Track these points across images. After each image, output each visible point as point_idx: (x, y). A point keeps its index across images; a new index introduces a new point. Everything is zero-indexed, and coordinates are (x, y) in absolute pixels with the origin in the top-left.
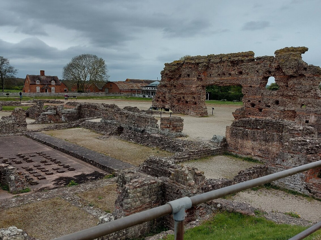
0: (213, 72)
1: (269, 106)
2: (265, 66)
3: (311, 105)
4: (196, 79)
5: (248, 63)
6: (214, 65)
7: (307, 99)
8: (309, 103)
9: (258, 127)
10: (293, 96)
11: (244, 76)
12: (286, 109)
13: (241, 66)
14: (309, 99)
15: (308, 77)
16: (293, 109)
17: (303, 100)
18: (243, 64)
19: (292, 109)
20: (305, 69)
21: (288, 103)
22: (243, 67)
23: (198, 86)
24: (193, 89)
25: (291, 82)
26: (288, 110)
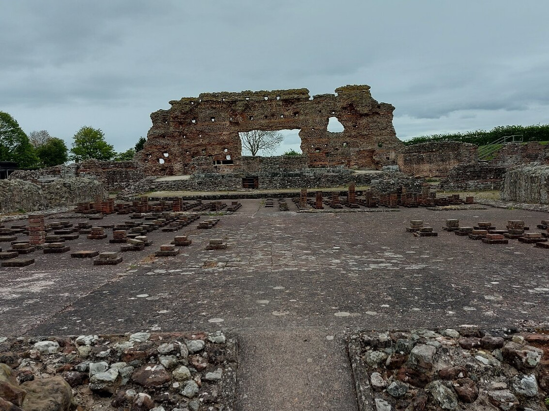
0: (256, 113)
1: (337, 149)
2: (328, 106)
3: (388, 142)
4: (228, 123)
5: (306, 101)
6: (256, 104)
7: (383, 137)
8: (386, 141)
9: (434, 150)
10: (369, 134)
11: (301, 118)
12: (362, 149)
13: (297, 105)
14: (386, 137)
15: (383, 115)
16: (370, 148)
17: (379, 138)
18: (300, 103)
19: (368, 148)
20: (379, 107)
21: (361, 143)
22: (300, 106)
23: (233, 133)
24: (225, 137)
25: (364, 121)
26: (364, 150)
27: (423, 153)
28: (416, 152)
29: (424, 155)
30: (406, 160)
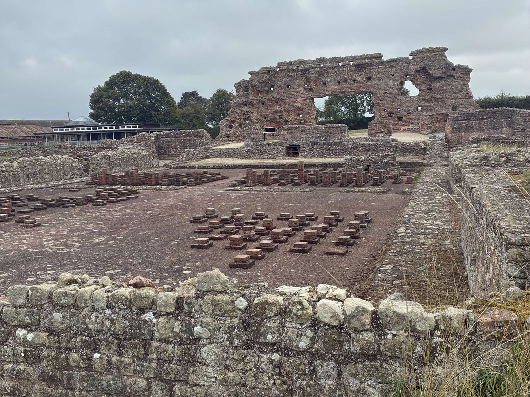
0: (329, 79)
1: (410, 113)
2: (401, 69)
3: (463, 106)
4: (302, 90)
5: (379, 66)
6: (330, 70)
7: (458, 100)
8: (461, 104)
9: (485, 117)
10: (443, 98)
11: (374, 82)
12: (435, 113)
13: (369, 70)
14: (461, 100)
15: (458, 77)
16: (443, 112)
17: (453, 101)
18: (373, 68)
19: (442, 112)
20: (454, 69)
21: (435, 106)
22: (373, 72)
23: (307, 99)
24: (299, 104)
25: (436, 85)
26: (437, 114)
27: (473, 121)
28: (464, 120)
29: (473, 123)
30: (453, 128)
